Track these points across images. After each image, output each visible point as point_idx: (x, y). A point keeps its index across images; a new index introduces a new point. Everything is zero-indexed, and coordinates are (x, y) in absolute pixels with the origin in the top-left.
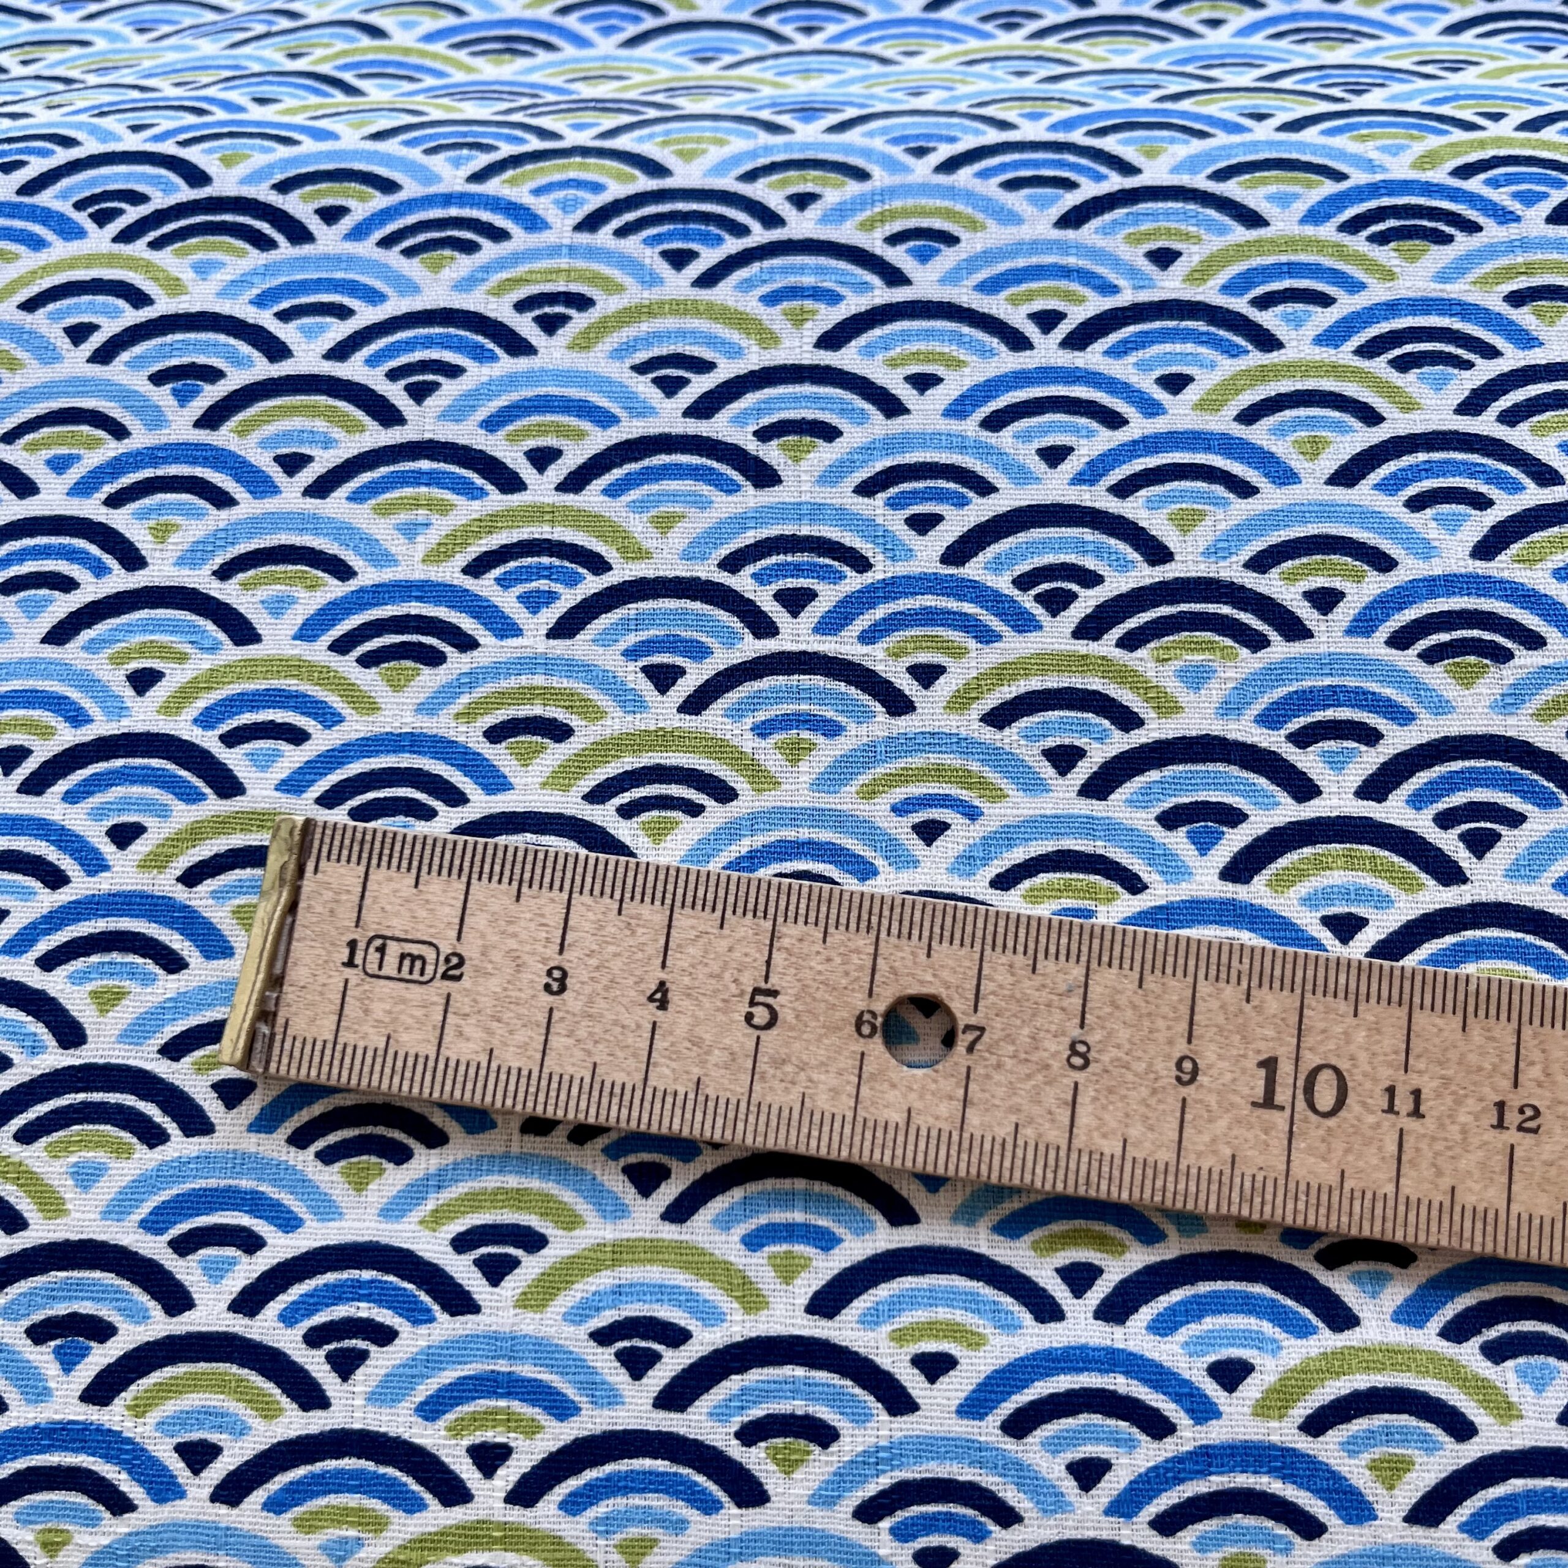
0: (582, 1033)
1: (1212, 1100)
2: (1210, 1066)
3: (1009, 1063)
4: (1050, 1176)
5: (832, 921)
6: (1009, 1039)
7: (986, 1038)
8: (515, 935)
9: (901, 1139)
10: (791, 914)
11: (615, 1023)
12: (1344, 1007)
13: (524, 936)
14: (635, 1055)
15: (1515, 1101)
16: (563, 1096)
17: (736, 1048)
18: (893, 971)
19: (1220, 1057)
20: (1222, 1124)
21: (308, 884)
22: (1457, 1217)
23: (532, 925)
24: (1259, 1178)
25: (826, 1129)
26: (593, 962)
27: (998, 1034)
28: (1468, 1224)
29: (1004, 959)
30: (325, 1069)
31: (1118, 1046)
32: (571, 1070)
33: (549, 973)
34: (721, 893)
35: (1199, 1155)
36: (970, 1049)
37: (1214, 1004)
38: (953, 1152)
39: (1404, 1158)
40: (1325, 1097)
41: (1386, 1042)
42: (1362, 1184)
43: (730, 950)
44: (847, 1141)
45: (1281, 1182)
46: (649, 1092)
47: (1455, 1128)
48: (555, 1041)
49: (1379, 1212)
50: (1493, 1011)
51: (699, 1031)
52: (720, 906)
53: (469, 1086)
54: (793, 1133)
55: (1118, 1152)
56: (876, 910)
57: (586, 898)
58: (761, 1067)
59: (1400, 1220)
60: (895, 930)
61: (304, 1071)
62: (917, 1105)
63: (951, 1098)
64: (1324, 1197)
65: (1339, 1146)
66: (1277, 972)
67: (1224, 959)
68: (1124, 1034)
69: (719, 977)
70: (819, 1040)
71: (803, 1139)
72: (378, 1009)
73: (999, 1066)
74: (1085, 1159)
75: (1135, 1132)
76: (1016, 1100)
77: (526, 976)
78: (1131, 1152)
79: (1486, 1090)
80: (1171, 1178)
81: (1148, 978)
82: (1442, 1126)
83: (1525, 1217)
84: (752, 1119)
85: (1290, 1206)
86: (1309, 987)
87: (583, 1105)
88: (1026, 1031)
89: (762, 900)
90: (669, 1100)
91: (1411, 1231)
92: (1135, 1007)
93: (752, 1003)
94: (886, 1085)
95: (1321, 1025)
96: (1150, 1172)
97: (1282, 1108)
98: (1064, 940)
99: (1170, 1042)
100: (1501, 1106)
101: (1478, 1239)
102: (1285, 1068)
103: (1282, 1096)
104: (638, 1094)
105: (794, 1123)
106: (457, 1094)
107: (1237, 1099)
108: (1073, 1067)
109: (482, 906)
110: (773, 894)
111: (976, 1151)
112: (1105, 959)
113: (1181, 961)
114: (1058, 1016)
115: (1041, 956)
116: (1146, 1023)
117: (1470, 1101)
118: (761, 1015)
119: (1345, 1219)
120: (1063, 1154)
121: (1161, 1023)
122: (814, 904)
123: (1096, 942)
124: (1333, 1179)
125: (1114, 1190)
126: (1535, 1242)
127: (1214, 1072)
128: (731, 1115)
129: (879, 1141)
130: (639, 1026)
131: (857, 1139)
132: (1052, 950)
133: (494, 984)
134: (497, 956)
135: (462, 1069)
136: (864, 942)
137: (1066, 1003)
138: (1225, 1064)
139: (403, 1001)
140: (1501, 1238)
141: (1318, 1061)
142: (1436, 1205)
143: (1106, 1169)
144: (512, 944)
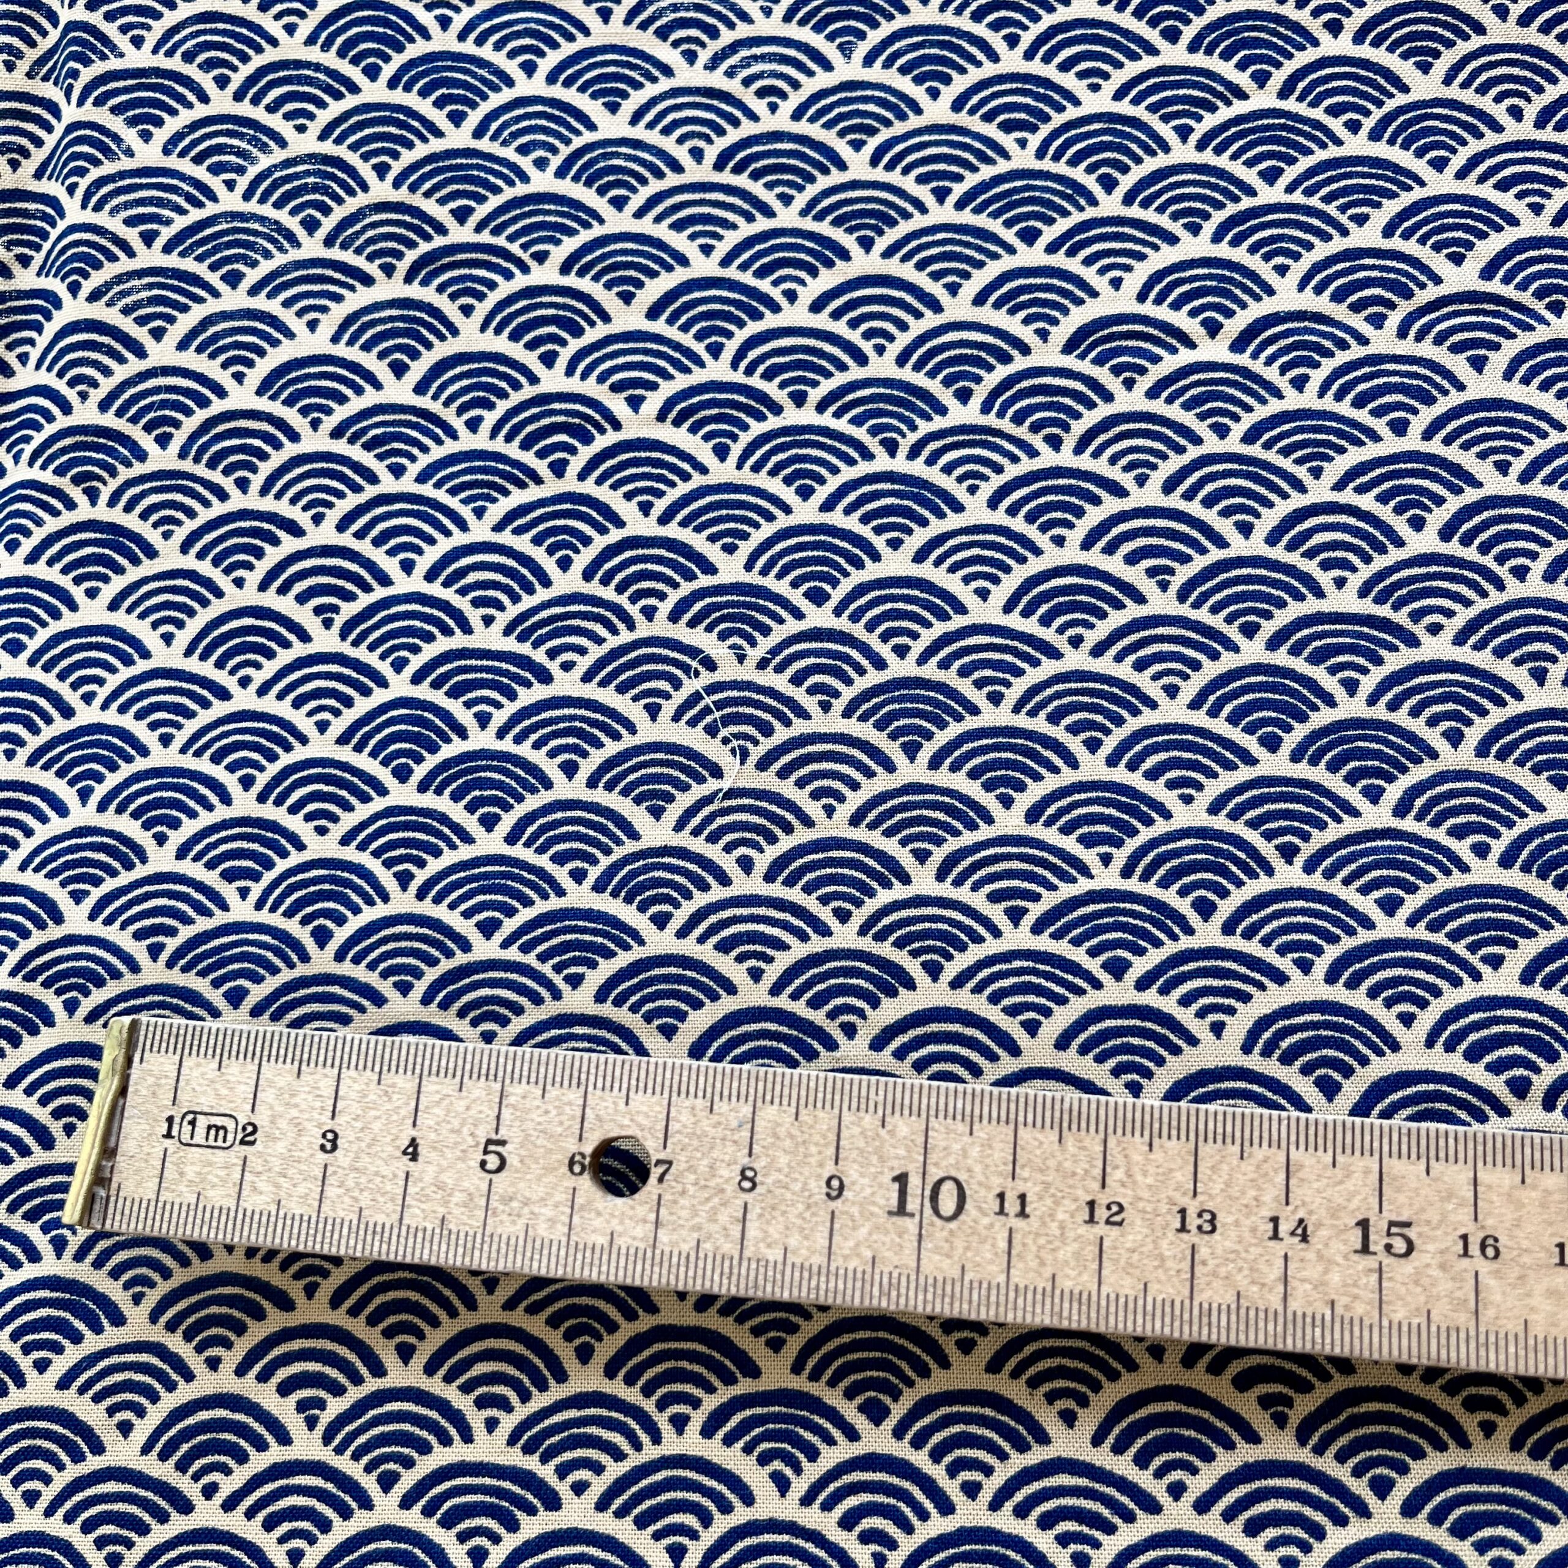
0: (350, 1183)
1: (855, 1210)
2: (853, 1183)
3: (691, 1190)
4: (725, 1281)
5: (549, 1080)
6: (691, 1169)
7: (673, 1170)
8: (296, 1106)
9: (605, 1257)
10: (517, 1076)
11: (377, 1174)
12: (962, 1128)
13: (304, 1106)
14: (393, 1200)
15: (1103, 1200)
16: (336, 1236)
17: (472, 1189)
18: (598, 1118)
19: (862, 1175)
20: (864, 1231)
21: (135, 1072)
22: (1057, 1300)
23: (310, 1097)
24: (895, 1275)
25: (545, 1252)
26: (359, 1125)
27: (683, 1166)
28: (1066, 1305)
29: (687, 1103)
30: (149, 1222)
31: (779, 1170)
32: (342, 1214)
33: (324, 1136)
34: (460, 1062)
35: (846, 1258)
36: (661, 1180)
37: (856, 1130)
38: (648, 1267)
39: (1013, 1252)
40: (948, 1204)
41: (996, 1155)
42: (978, 1276)
43: (468, 1108)
44: (562, 1262)
45: (913, 1277)
46: (404, 1229)
47: (1054, 1225)
48: (330, 1192)
49: (993, 1299)
50: (1083, 1125)
51: (444, 1177)
52: (459, 1073)
53: (262, 1231)
54: (519, 1257)
55: (780, 1259)
56: (584, 1069)
57: (352, 1072)
58: (493, 1204)
59: (1010, 1306)
60: (600, 1085)
61: (132, 1226)
62: (619, 1228)
63: (645, 1221)
64: (948, 1289)
65: (959, 1244)
66: (907, 1102)
67: (864, 1093)
68: (783, 1160)
69: (458, 1132)
70: (539, 1179)
71: (527, 1262)
72: (190, 1171)
73: (684, 1192)
74: (754, 1266)
75: (793, 1242)
76: (697, 1220)
77: (305, 1139)
78: (791, 1259)
79: (1080, 1192)
80: (823, 1279)
81: (803, 1111)
82: (1044, 1224)
84: (486, 1247)
85: (921, 1297)
86: (932, 1112)
87: (352, 1242)
88: (705, 1162)
89: (493, 1065)
90: (420, 1235)
91: (1020, 1314)
92: (792, 1137)
93: (486, 1152)
94: (593, 1215)
95: (943, 1144)
96: (806, 1274)
97: (912, 1215)
98: (735, 1084)
99: (821, 1165)
100: (1091, 1204)
101: (1075, 1317)
102: (914, 1181)
103: (912, 1205)
104: (395, 1231)
105: (520, 1249)
106: (253, 1238)
107: (875, 1209)
108: (743, 1189)
109: (271, 1083)
110: (502, 1060)
111: (666, 1265)
112: (768, 1098)
113: (829, 1096)
114: (730, 1148)
115: (717, 1098)
116: (802, 1149)
117: (1066, 1202)
118: (493, 1162)
119: (965, 1306)
120: (735, 1262)
121: (813, 1149)
122: (534, 1067)
123: (761, 1084)
124: (956, 1273)
125: (777, 1290)
126: (1121, 1318)
127: (857, 1188)
128: (469, 1245)
129: (588, 1260)
130: (395, 1176)
131: (570, 1259)
132: (726, 1093)
133: (281, 1147)
134: (283, 1124)
135: (256, 1217)
136: (575, 1096)
137: (738, 1135)
138: (866, 1181)
139: (210, 1164)
140: (1093, 1315)
141: (941, 1174)
142: (1040, 1290)
143: (770, 1273)
144: (294, 1112)
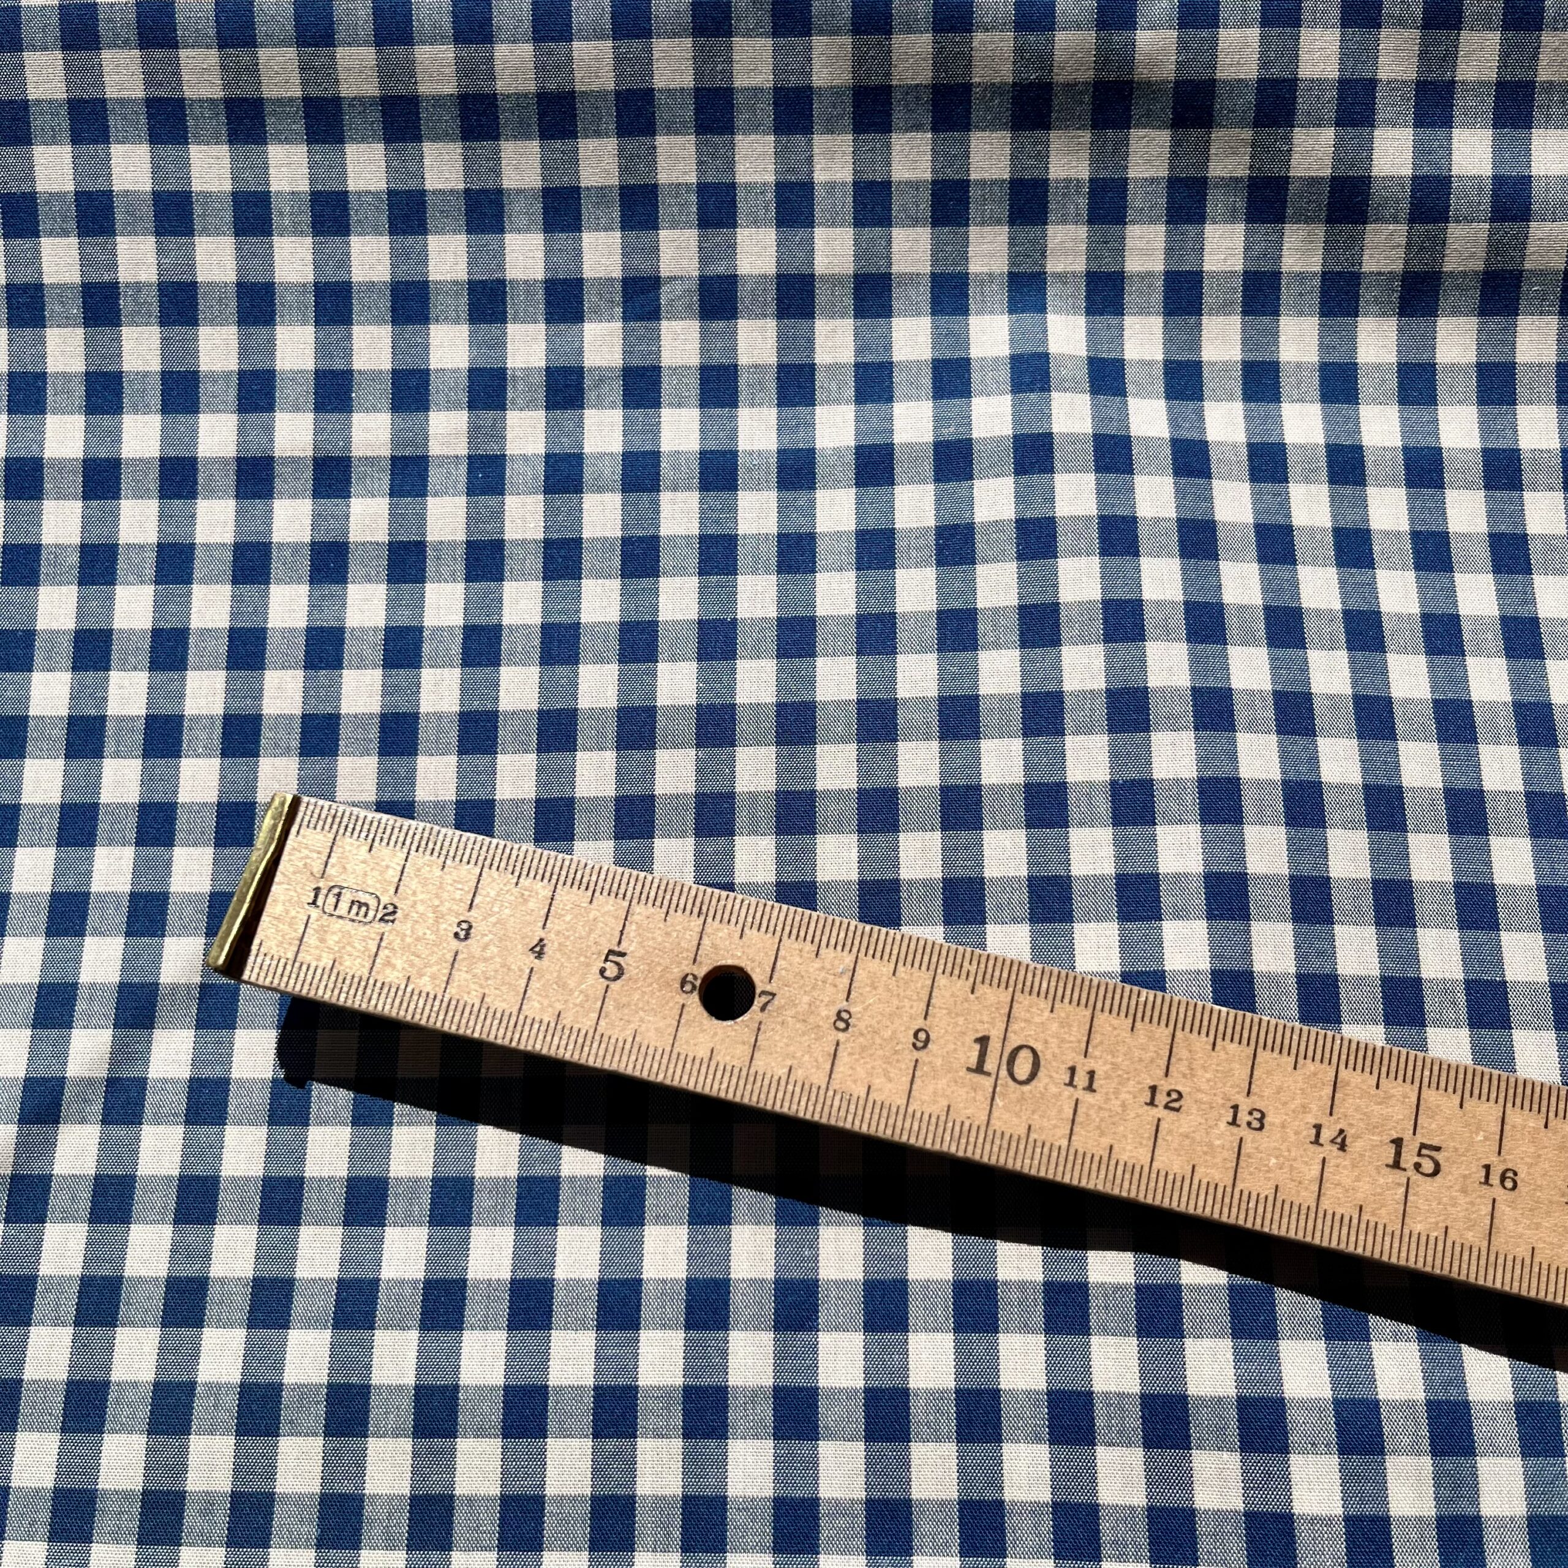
0: (478, 971)
2: (939, 1038)
3: (791, 1022)
4: (811, 1108)
5: (673, 906)
6: (792, 1003)
7: (776, 1002)
8: (437, 895)
9: (703, 1069)
10: (644, 898)
11: (503, 966)
12: (1045, 1005)
13: (444, 895)
14: (514, 991)
15: (1164, 1086)
16: (457, 1017)
17: (589, 992)
18: (714, 946)
19: (947, 1032)
20: (942, 1083)
21: (291, 841)
22: (1112, 1168)
23: (451, 889)
24: (967, 1124)
25: (649, 1058)
26: (493, 919)
27: (786, 1000)
28: (1119, 1175)
29: (796, 945)
30: (285, 979)
31: (872, 1017)
32: (466, 997)
33: (459, 924)
34: (594, 878)
35: (923, 1103)
36: (763, 1009)
37: (947, 992)
38: (742, 1083)
39: (1077, 1119)
40: (1022, 1070)
41: (1073, 1033)
42: (1043, 1138)
43: (595, 920)
44: (663, 1067)
45: (983, 1129)
47: (1117, 1102)
48: (459, 976)
49: (1053, 1159)
50: (1155, 1019)
51: (564, 977)
52: (591, 888)
53: (389, 1002)
54: (625, 1058)
55: (863, 1095)
57: (493, 873)
58: (607, 1008)
59: (1068, 1168)
60: (718, 917)
61: (269, 978)
62: (719, 1046)
63: (744, 1043)
64: (1014, 1144)
65: (1029, 1107)
66: (997, 974)
67: (958, 961)
68: (877, 1008)
69: (584, 939)
70: (653, 992)
71: (631, 1064)
73: (783, 1023)
75: (877, 1082)
76: (793, 1049)
77: (442, 925)
78: (873, 1096)
79: (1144, 1076)
80: (900, 1117)
81: (901, 968)
82: (1107, 1100)
83: (1162, 1173)
85: (988, 1147)
88: (806, 999)
91: (1076, 1175)
92: (888, 989)
93: (606, 960)
94: (697, 1031)
95: (1025, 1015)
96: (885, 1113)
97: (989, 1074)
98: (842, 935)
99: (911, 1018)
101: (1126, 1186)
102: (994, 1046)
103: (990, 1065)
104: (513, 1020)
105: (626, 1051)
106: (380, 1007)
107: (956, 1064)
108: (837, 1029)
109: (416, 871)
110: (632, 882)
111: (758, 1084)
112: (871, 952)
113: (926, 958)
114: (830, 989)
115: (824, 944)
117: (1131, 1083)
118: (612, 970)
119: (1027, 1161)
120: (822, 1092)
123: (865, 939)
124: (1023, 1131)
125: (857, 1123)
126: (1168, 1193)
127: (942, 1041)
128: (580, 1040)
129: (687, 1070)
130: (521, 970)
132: (833, 941)
134: (421, 908)
135: (386, 989)
136: (694, 924)
137: (838, 981)
138: (950, 1038)
139: (349, 935)
140: (1143, 1187)
141: (1020, 1042)
142: (1096, 1159)
143: (852, 1107)
144: (435, 900)
